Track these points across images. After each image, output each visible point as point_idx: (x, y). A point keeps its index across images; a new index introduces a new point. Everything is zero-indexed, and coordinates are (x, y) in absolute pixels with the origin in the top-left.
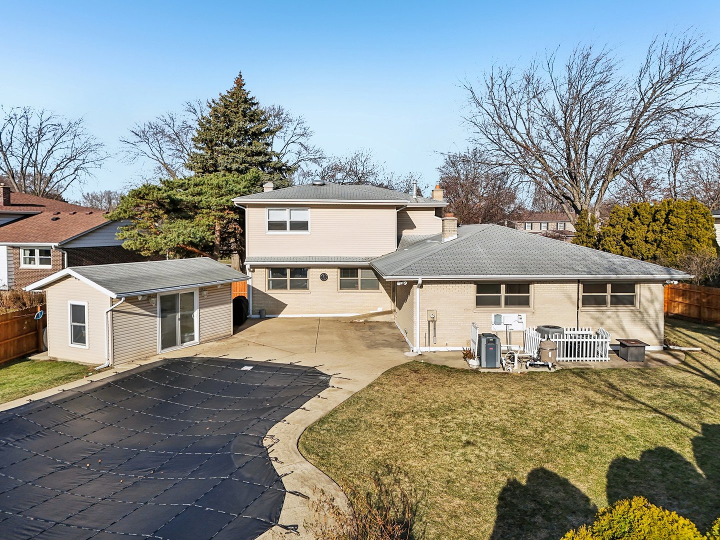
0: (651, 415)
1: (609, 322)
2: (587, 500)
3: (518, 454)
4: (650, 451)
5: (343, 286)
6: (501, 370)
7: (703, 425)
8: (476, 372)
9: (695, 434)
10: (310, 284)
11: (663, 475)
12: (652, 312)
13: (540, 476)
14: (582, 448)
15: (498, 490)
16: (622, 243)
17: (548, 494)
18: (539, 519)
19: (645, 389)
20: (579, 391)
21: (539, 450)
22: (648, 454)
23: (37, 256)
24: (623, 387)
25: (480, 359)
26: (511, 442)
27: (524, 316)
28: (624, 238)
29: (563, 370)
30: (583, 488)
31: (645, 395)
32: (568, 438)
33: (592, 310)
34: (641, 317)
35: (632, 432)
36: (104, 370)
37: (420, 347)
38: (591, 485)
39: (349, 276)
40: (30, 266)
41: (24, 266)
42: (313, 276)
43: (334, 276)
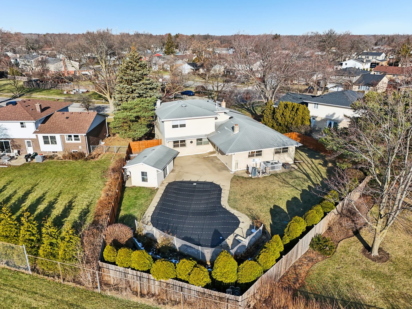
0: (292, 188)
1: (282, 158)
2: (284, 210)
3: (270, 202)
4: (293, 198)
5: (198, 144)
6: (257, 177)
7: (302, 190)
8: (251, 178)
9: (301, 192)
10: (187, 145)
11: (295, 203)
12: (292, 154)
13: (275, 206)
14: (281, 199)
15: (269, 211)
16: (282, 116)
17: (277, 210)
18: (277, 215)
19: (291, 180)
20: (277, 182)
21: (273, 201)
22: (292, 199)
23: (73, 138)
24: (286, 180)
25: (252, 174)
26: (267, 199)
27: (260, 158)
28: (283, 114)
29: (271, 175)
30: (282, 208)
31: (291, 181)
32: (277, 197)
33: (278, 155)
34: (289, 156)
35: (289, 193)
36: (157, 189)
37: (234, 170)
38: (284, 207)
39: (199, 141)
40: (70, 142)
41: (67, 142)
42: (188, 142)
43: (195, 141)
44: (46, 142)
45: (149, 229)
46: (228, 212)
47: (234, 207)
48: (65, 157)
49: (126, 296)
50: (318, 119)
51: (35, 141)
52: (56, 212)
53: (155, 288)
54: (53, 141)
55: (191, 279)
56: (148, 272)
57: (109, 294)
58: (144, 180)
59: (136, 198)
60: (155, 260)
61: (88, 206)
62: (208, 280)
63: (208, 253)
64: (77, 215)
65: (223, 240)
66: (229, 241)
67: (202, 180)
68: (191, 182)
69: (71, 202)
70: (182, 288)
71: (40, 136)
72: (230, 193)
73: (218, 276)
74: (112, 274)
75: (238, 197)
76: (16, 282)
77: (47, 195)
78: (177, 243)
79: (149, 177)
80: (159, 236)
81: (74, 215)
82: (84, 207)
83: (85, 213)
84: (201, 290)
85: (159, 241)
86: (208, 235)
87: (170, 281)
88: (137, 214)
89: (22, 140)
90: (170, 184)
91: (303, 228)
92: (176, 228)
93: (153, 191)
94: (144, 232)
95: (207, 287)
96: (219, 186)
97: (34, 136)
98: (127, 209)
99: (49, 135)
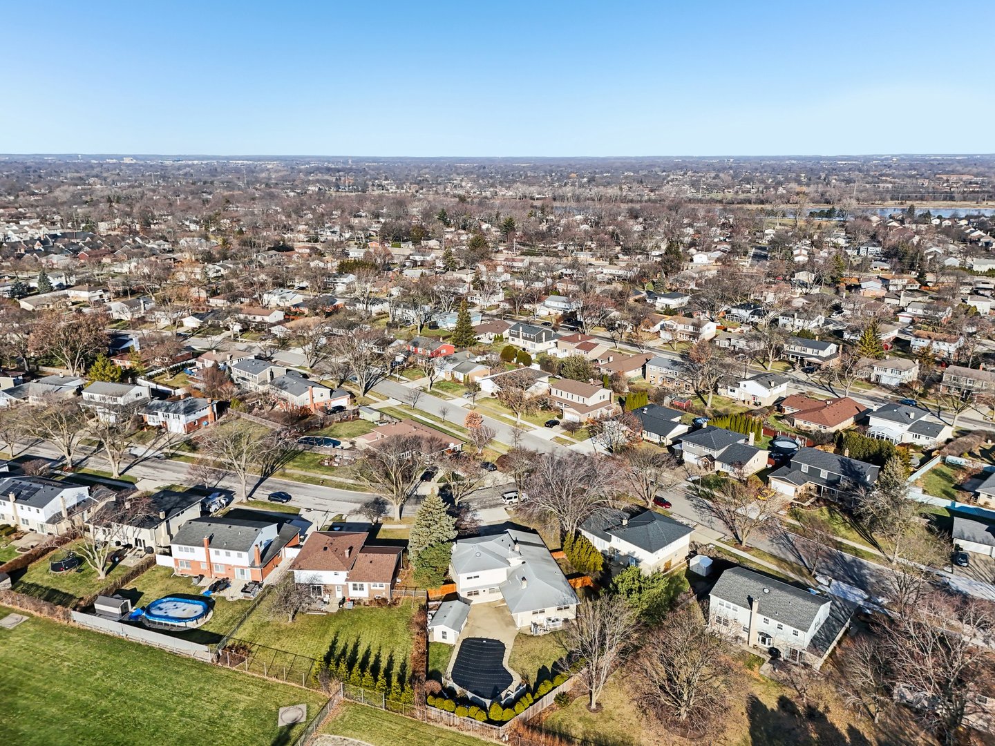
0: (563, 649)
1: (563, 614)
2: (548, 670)
3: (540, 663)
4: (560, 658)
5: (490, 593)
6: (538, 635)
8: (532, 635)
10: (480, 594)
11: (559, 664)
12: (574, 610)
14: (551, 659)
15: (537, 670)
18: (542, 673)
19: (565, 639)
20: (553, 641)
21: (543, 662)
23: (378, 585)
24: (561, 638)
25: (534, 631)
26: (539, 660)
27: (543, 615)
29: (550, 633)
31: (564, 641)
33: (560, 611)
34: (571, 612)
35: (558, 654)
36: (454, 646)
37: (519, 625)
38: (549, 668)
39: (492, 590)
40: (375, 588)
41: (372, 588)
42: (481, 591)
43: (487, 590)
44: (355, 589)
45: (451, 683)
46: (506, 671)
47: (512, 667)
48: (371, 602)
49: (441, 725)
50: (622, 554)
51: (345, 588)
52: (384, 664)
53: (457, 721)
54: (362, 588)
55: (477, 717)
56: (453, 712)
57: (431, 724)
58: (444, 637)
59: (439, 655)
60: (457, 706)
61: (404, 660)
62: (486, 718)
63: (488, 702)
64: (399, 669)
65: (500, 693)
66: (503, 695)
67: (490, 637)
68: (482, 639)
69: (391, 656)
70: (471, 722)
71: (351, 584)
72: (512, 652)
73: (491, 717)
74: (433, 713)
75: (517, 657)
76: (378, 715)
77: (371, 648)
78: (470, 695)
79: (448, 635)
80: (458, 689)
81: (396, 669)
82: (402, 661)
83: (403, 666)
84: (481, 723)
85: (458, 693)
86: (490, 690)
87: (465, 718)
88: (441, 670)
89: (334, 585)
90: (464, 641)
91: (551, 688)
92: (469, 683)
93: (451, 648)
94: (448, 685)
95: (485, 722)
96: (503, 645)
97: (345, 583)
98: (434, 664)
99: (358, 583)
